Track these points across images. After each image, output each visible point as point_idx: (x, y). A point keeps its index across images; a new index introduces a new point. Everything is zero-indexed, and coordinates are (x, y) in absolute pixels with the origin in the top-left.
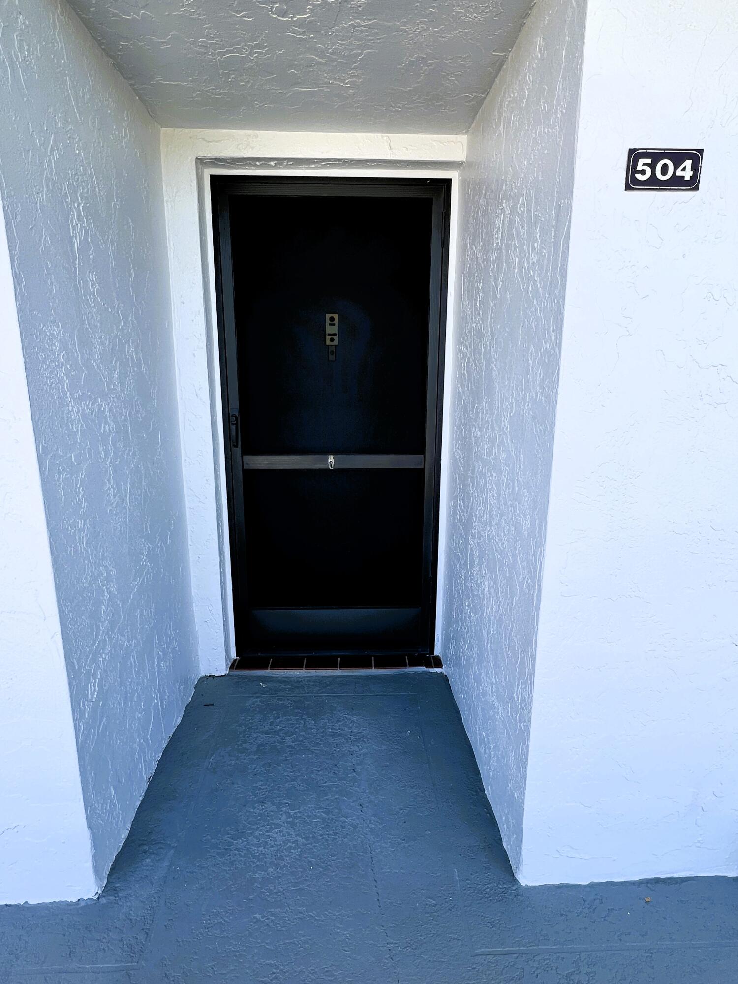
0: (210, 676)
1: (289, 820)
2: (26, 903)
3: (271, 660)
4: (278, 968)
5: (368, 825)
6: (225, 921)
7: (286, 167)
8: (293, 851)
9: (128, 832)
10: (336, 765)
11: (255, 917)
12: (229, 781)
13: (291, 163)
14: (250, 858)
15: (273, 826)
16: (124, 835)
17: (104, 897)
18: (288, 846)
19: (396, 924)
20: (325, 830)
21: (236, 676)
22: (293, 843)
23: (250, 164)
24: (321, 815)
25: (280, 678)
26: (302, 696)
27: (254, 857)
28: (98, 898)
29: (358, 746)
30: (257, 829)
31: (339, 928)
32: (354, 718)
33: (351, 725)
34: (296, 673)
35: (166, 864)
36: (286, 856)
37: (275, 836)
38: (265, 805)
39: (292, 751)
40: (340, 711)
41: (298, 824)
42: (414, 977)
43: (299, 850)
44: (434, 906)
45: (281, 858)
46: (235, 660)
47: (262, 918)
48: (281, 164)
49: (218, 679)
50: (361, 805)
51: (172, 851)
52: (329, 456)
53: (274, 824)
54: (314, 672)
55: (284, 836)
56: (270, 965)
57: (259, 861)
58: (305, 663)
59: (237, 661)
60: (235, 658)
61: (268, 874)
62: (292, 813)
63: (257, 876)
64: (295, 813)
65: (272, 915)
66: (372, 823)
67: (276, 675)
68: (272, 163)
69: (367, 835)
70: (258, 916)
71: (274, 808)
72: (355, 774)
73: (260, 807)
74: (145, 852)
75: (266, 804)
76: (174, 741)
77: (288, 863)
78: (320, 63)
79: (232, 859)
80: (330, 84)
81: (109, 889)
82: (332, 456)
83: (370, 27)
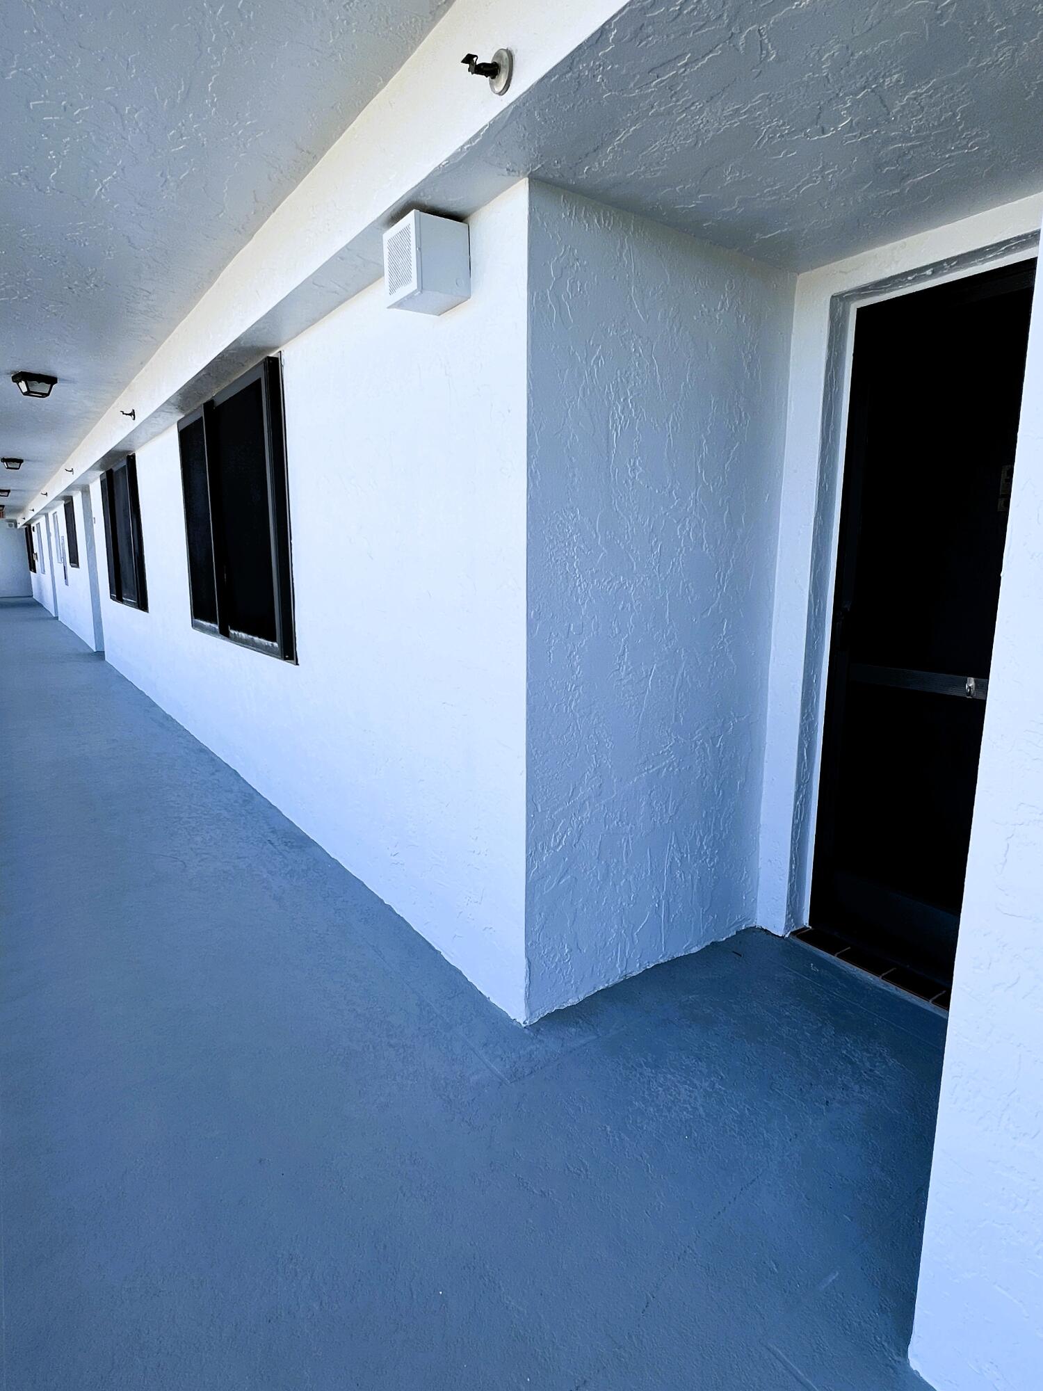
0: (766, 930)
1: (708, 1089)
2: (489, 998)
3: (849, 948)
4: (587, 1171)
5: (783, 1156)
6: (583, 1110)
7: (952, 269)
8: (685, 1113)
9: (577, 1001)
10: (811, 1085)
11: (605, 1127)
12: (688, 1023)
13: (955, 263)
14: (644, 1088)
15: (688, 1082)
16: (573, 1001)
17: (529, 1029)
18: (685, 1106)
19: (713, 1244)
20: (733, 1123)
21: (794, 944)
22: (692, 1107)
23: (900, 282)
24: (744, 1110)
25: (843, 973)
26: (848, 1003)
27: (649, 1089)
28: (525, 1027)
29: (861, 1088)
30: (672, 1074)
31: (660, 1195)
32: (891, 1062)
33: (877, 1064)
34: (869, 977)
35: (583, 1041)
36: (675, 1111)
37: (683, 1090)
38: (700, 1063)
39: (777, 1041)
40: (880, 1043)
41: (713, 1099)
42: (682, 1289)
43: (692, 1117)
44: (771, 1271)
45: (669, 1110)
46: (805, 928)
47: (610, 1132)
48: (943, 268)
49: (774, 937)
50: (796, 1135)
51: (595, 1037)
52: (969, 678)
53: (690, 1081)
54: (892, 988)
55: (690, 1096)
56: (583, 1164)
57: (650, 1095)
58: (888, 972)
59: (808, 930)
60: (808, 926)
61: (646, 1110)
62: (717, 1086)
63: (637, 1103)
64: (720, 1089)
65: (619, 1137)
66: (791, 1159)
67: (841, 968)
68: (929, 272)
69: (772, 1161)
70: (609, 1129)
71: (705, 1071)
72: (824, 1108)
73: (694, 1060)
74: (577, 1023)
75: (701, 1061)
76: (674, 963)
77: (671, 1118)
78: (913, 147)
79: (630, 1077)
80: (948, 158)
81: (535, 1028)
82: (972, 679)
83: (936, 88)
